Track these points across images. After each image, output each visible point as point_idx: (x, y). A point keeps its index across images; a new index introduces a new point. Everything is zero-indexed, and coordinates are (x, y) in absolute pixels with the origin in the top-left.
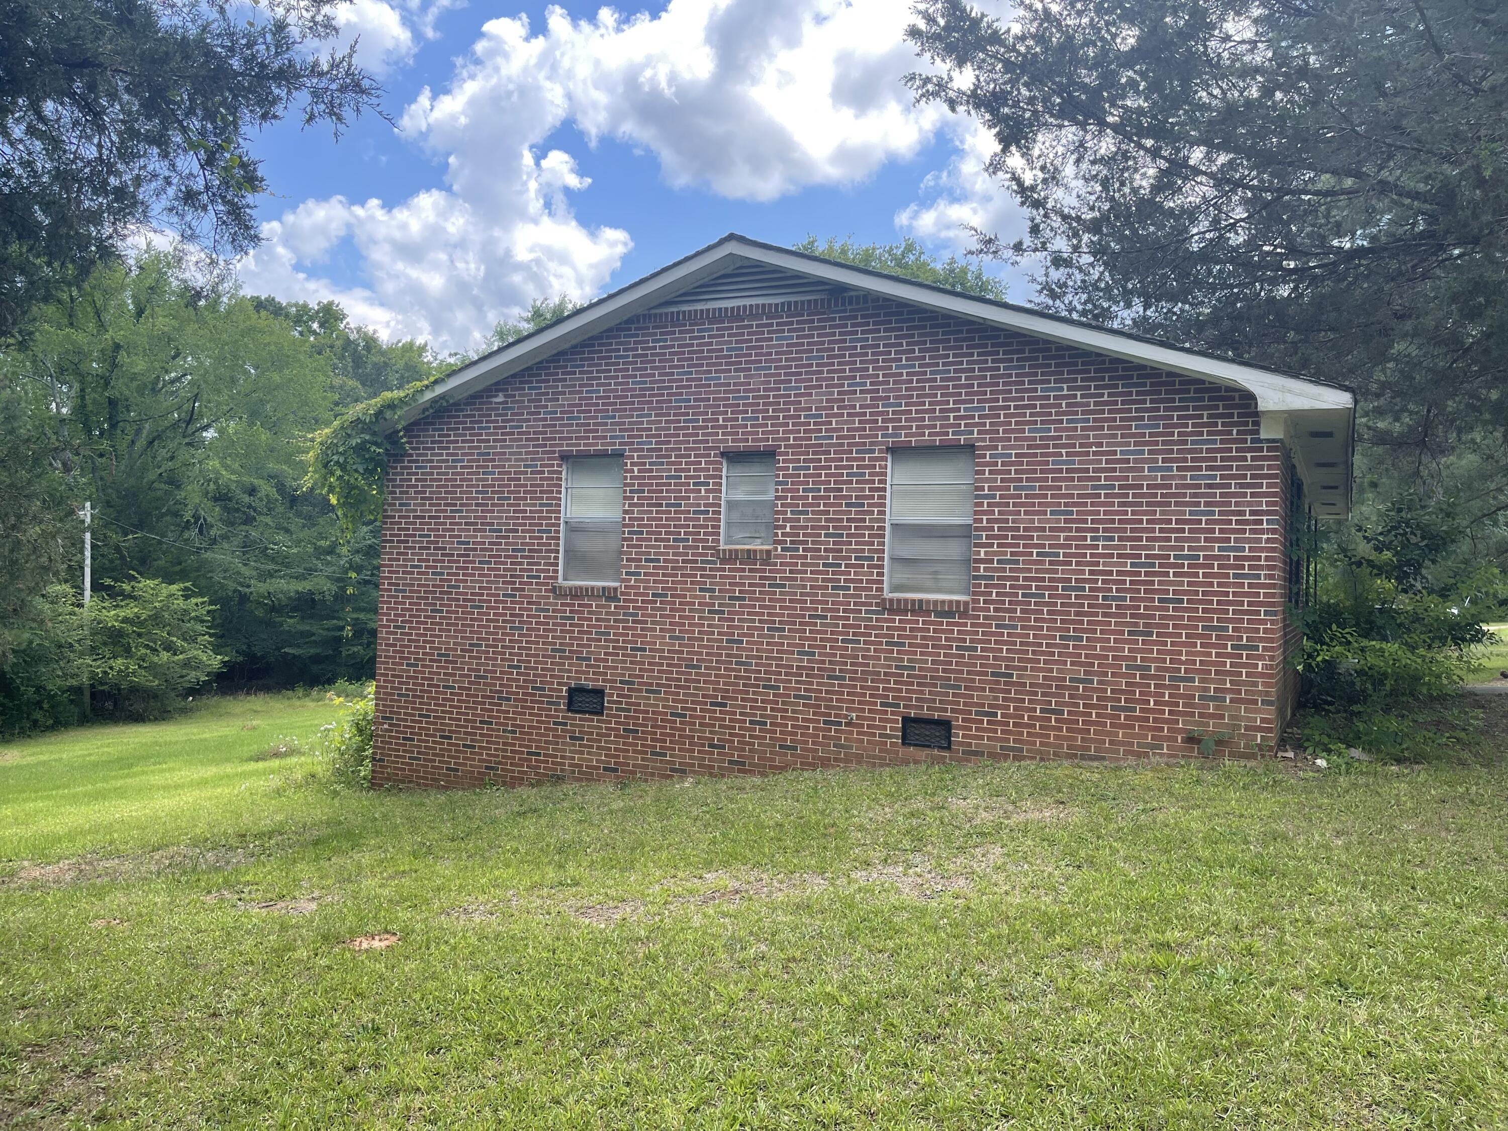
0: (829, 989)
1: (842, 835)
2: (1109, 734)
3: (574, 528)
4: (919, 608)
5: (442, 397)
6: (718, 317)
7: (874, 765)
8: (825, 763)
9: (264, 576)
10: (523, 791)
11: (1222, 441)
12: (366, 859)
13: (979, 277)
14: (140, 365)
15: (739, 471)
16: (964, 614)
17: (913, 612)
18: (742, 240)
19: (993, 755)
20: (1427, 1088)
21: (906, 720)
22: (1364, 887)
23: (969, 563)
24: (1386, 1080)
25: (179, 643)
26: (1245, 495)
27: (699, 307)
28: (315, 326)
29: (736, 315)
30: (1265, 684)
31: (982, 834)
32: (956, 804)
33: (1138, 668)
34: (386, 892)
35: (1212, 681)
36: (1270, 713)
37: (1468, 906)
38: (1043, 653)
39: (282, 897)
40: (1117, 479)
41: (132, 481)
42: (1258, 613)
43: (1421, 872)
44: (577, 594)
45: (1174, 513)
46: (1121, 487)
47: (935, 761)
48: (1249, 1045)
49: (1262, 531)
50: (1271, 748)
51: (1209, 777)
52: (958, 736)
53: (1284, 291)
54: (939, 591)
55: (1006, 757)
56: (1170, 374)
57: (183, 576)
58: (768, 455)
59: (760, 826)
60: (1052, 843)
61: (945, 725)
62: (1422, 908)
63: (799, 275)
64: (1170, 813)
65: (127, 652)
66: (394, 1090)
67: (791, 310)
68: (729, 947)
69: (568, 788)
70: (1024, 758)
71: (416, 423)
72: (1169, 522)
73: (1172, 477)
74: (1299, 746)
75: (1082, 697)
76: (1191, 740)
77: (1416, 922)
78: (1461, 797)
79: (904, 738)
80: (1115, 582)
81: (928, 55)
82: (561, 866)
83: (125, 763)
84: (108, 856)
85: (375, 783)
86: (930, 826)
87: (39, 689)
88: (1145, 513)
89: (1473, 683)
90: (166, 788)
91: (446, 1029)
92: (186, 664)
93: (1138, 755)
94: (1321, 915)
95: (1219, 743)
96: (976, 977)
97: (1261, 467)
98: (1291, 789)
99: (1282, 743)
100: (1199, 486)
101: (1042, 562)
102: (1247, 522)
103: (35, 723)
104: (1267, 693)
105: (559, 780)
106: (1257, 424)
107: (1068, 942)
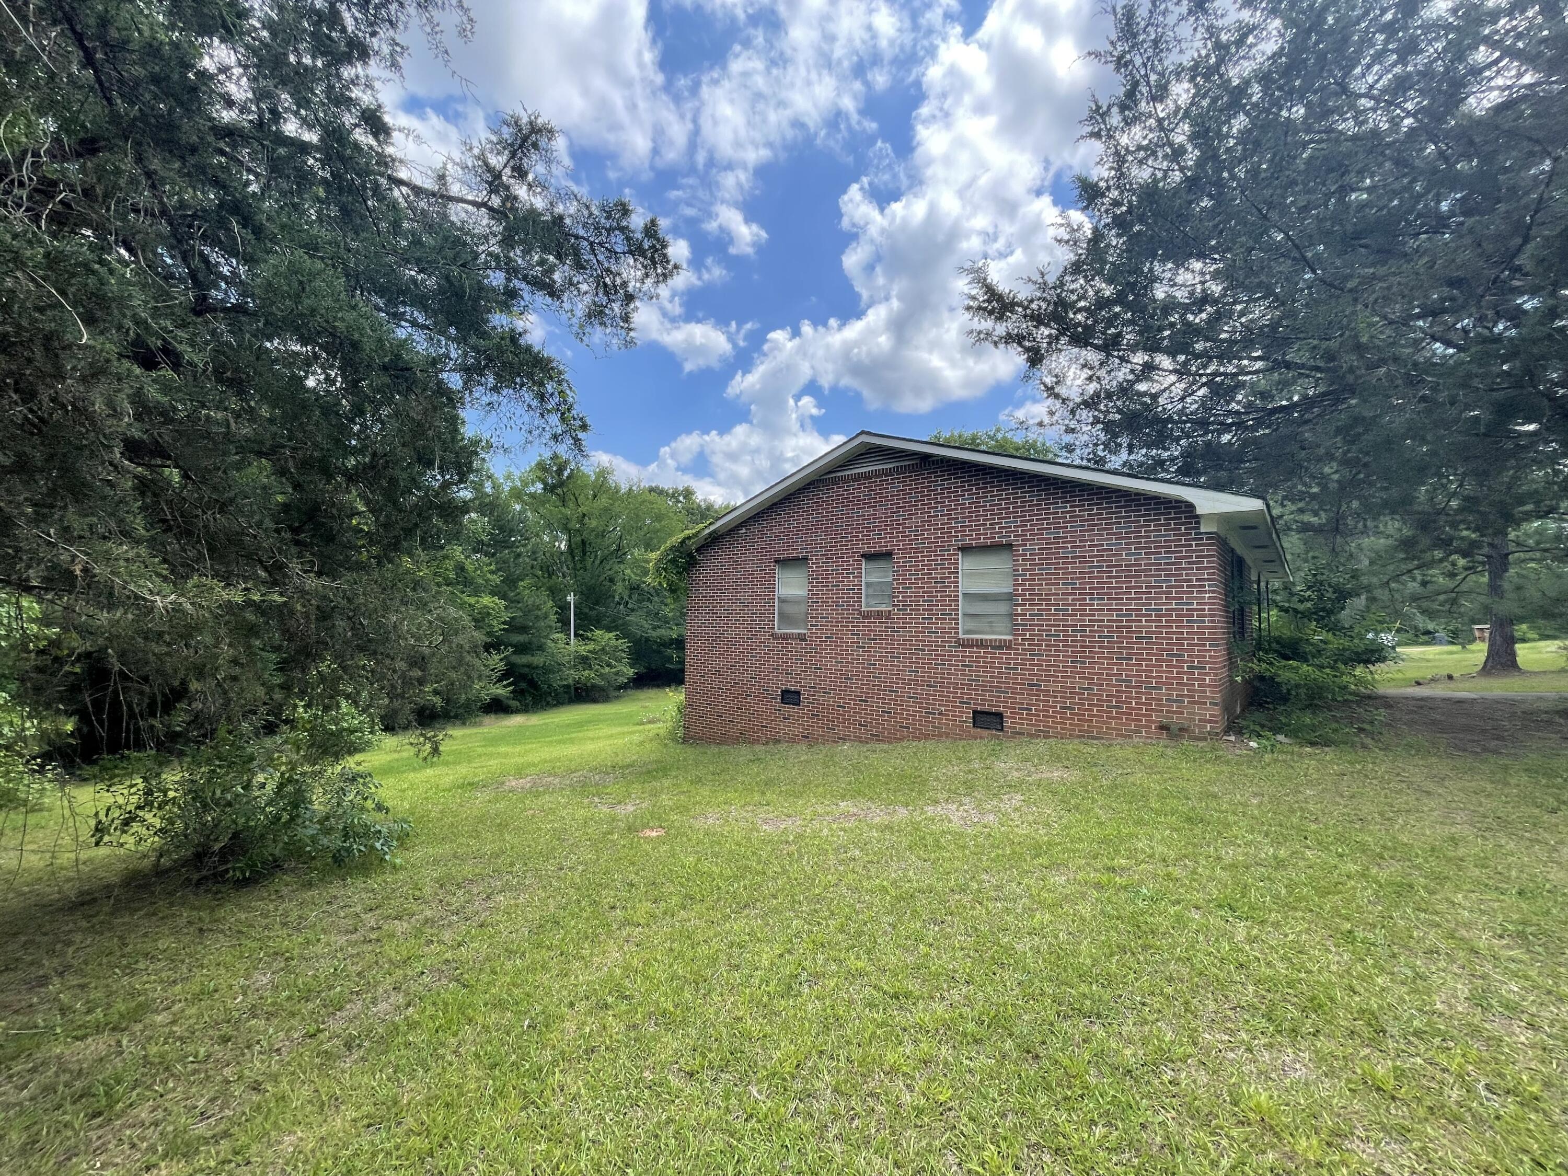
0: (885, 883)
1: (924, 783)
2: (1105, 723)
3: (783, 601)
4: (981, 644)
5: (714, 531)
6: (857, 478)
7: (956, 739)
8: (926, 737)
9: (654, 628)
10: (758, 748)
11: (1175, 535)
12: (667, 783)
13: (1044, 445)
14: (594, 523)
15: (873, 565)
16: (1009, 648)
17: (977, 646)
18: (868, 433)
19: (1030, 735)
20: (1285, 1000)
21: (975, 712)
22: (1267, 835)
23: (1012, 616)
24: (1251, 988)
25: (614, 663)
26: (1192, 569)
27: (847, 473)
28: (681, 498)
29: (867, 476)
30: (1212, 692)
31: (1010, 786)
32: (1000, 766)
33: (1124, 681)
34: (671, 803)
35: (1174, 690)
36: (1216, 710)
37: (1348, 855)
38: (1060, 671)
39: (620, 803)
40: (1105, 561)
41: (593, 581)
42: (1204, 645)
43: (1314, 827)
44: (785, 637)
45: (1144, 582)
46: (1108, 566)
47: (993, 736)
48: (1151, 947)
49: (1205, 592)
50: (1217, 734)
51: (1169, 752)
52: (1008, 723)
53: (1226, 438)
54: (993, 633)
55: (1039, 736)
56: (1137, 494)
57: (616, 628)
58: (888, 555)
59: (877, 775)
60: (1054, 793)
61: (1000, 716)
62: (1309, 853)
63: (903, 451)
64: (1139, 776)
65: (590, 668)
66: (627, 922)
67: (899, 470)
68: (836, 850)
69: (783, 747)
70: (1050, 737)
71: (703, 546)
72: (1141, 587)
73: (1142, 559)
74: (1239, 732)
75: (1087, 699)
76: (1163, 727)
77: (1301, 864)
78: (1359, 772)
79: (974, 723)
80: (1106, 626)
81: (976, 319)
82: (763, 793)
83: (580, 725)
84: (550, 775)
85: (685, 741)
86: (979, 779)
87: (550, 686)
88: (1124, 582)
89: (1381, 690)
90: (592, 739)
91: (668, 888)
92: (617, 674)
93: (1125, 736)
94: (1229, 854)
95: (1181, 730)
96: (980, 882)
97: (1203, 551)
98: (1228, 763)
99: (1227, 731)
100: (1160, 564)
101: (1058, 615)
102: (1194, 586)
103: (548, 704)
104: (1213, 698)
105: (777, 741)
106: (1198, 523)
107: (1046, 863)
